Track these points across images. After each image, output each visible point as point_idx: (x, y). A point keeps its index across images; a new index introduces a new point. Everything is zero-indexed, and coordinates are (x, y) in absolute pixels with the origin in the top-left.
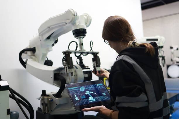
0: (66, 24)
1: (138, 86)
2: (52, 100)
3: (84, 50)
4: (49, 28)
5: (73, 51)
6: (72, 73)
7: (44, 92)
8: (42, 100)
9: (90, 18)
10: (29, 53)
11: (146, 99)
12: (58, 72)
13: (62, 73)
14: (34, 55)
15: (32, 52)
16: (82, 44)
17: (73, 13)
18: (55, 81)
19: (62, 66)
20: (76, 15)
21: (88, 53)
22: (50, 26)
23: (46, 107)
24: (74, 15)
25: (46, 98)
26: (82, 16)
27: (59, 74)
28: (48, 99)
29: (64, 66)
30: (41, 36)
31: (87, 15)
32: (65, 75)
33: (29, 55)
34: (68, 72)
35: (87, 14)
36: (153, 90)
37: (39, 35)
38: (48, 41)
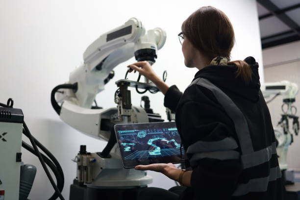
0: (125, 41)
1: (221, 123)
2: (95, 161)
4: (100, 50)
5: (132, 82)
6: (129, 116)
7: (83, 148)
8: (79, 161)
9: (165, 35)
10: (67, 91)
11: (236, 146)
12: (108, 118)
13: (114, 119)
15: (71, 90)
17: (136, 23)
18: (103, 132)
19: (115, 106)
20: (140, 26)
21: (157, 90)
22: (102, 47)
23: (85, 173)
24: (138, 27)
25: (85, 157)
26: (151, 32)
27: (108, 120)
28: (88, 158)
29: (117, 105)
30: (87, 65)
31: (160, 31)
32: (118, 122)
33: (67, 96)
34: (122, 114)
35: (160, 29)
37: (85, 63)
38: (99, 73)
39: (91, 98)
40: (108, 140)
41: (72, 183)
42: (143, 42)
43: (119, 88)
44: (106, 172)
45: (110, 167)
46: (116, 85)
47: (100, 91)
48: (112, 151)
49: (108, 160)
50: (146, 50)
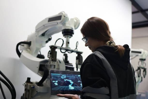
0: (57, 23)
2: (34, 87)
3: (69, 48)
4: (44, 26)
5: (58, 47)
6: (55, 66)
7: (29, 79)
8: (26, 86)
9: (79, 22)
10: (26, 45)
12: (44, 64)
13: (47, 65)
14: (29, 49)
15: (28, 45)
16: (69, 43)
17: (64, 15)
18: (40, 71)
20: (66, 16)
21: (72, 51)
23: (28, 93)
24: (65, 17)
25: (29, 84)
26: (72, 19)
28: (30, 85)
29: (48, 59)
30: (37, 33)
31: (77, 19)
32: (48, 67)
33: (25, 48)
34: (51, 64)
35: (77, 18)
37: (36, 31)
38: (43, 37)
40: (42, 76)
42: (67, 25)
43: (51, 49)
44: (39, 94)
47: (43, 47)
49: (41, 87)
50: (68, 29)
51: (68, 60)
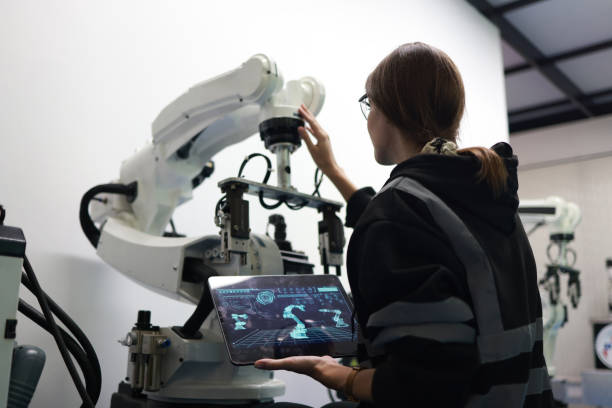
0: (241, 100)
1: (443, 268)
2: (168, 343)
3: (292, 187)
4: (187, 117)
5: (253, 184)
6: (243, 254)
7: (144, 317)
8: (134, 342)
9: (321, 92)
10: (115, 199)
11: (469, 315)
12: (200, 256)
13: (212, 258)
14: (131, 211)
15: (124, 197)
16: (288, 170)
17: (266, 65)
18: (187, 284)
19: (214, 231)
20: (273, 71)
21: (303, 201)
22: (192, 110)
23: (146, 368)
24: (269, 72)
25: (147, 335)
26: (294, 84)
27: (201, 261)
28: (153, 338)
29: (219, 229)
30: (158, 146)
31: (313, 83)
32: (219, 265)
33: (113, 209)
34: (230, 248)
35: (313, 80)
36: (492, 287)
37: (154, 142)
38: (182, 163)
39: (164, 214)
40: (198, 301)
41: (116, 390)
42: (277, 104)
43: (225, 194)
44: (189, 368)
45: (199, 357)
46: (219, 190)
47: (182, 201)
48: (205, 326)
49: (196, 344)
50: (284, 119)
51: (288, 238)
